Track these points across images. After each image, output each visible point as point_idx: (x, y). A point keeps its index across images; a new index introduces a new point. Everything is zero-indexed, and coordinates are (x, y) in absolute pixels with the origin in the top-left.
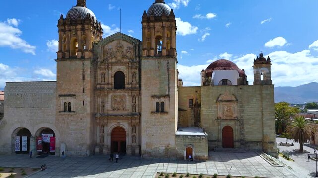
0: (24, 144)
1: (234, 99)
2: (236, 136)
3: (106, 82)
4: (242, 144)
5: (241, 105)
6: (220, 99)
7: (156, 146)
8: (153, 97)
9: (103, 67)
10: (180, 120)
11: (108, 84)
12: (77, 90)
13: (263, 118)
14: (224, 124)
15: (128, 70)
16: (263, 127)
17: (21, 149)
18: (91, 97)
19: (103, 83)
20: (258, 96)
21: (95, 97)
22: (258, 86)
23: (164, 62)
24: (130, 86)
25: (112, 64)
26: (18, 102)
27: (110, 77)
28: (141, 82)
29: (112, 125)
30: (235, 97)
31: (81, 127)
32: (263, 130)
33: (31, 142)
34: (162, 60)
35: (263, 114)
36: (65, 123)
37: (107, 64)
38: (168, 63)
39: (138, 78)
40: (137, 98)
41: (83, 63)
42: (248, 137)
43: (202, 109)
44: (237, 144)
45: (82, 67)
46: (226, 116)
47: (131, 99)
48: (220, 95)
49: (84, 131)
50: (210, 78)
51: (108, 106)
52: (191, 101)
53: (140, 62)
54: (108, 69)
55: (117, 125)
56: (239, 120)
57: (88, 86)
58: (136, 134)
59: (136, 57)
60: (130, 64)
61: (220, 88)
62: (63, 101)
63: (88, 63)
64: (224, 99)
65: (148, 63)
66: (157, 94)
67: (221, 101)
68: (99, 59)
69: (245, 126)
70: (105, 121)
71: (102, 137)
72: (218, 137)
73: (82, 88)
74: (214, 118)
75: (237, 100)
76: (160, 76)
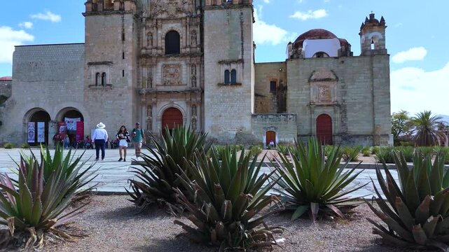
0: (41, 132)
1: (333, 77)
2: (336, 127)
3: (155, 45)
4: (345, 139)
5: (343, 84)
6: (313, 77)
7: (224, 131)
8: (220, 63)
9: (149, 24)
10: (257, 109)
11: (157, 48)
12: (114, 55)
13: (373, 101)
14: (319, 111)
15: (184, 28)
16: (374, 114)
17: (36, 139)
18: (133, 65)
19: (150, 47)
20: (366, 72)
21: (138, 67)
22: (367, 59)
23: (236, 13)
24: (188, 50)
25: (162, 20)
26: (32, 74)
27: (159, 38)
28: (203, 45)
29: (163, 105)
30: (335, 74)
31: (120, 106)
32: (374, 118)
33: (50, 127)
34: (233, 10)
35: (373, 96)
36: (97, 101)
37: (155, 21)
38: (242, 14)
39: (198, 39)
40: (198, 68)
41: (123, 18)
42: (354, 129)
43: (288, 92)
44: (337, 139)
45: (120, 22)
46: (322, 101)
47: (189, 69)
48: (314, 71)
49: (124, 111)
50: (300, 49)
51: (158, 79)
52: (273, 83)
53: (202, 17)
54: (157, 28)
55: (169, 106)
56: (340, 105)
57: (130, 49)
58: (196, 118)
59: (196, 10)
60: (188, 19)
61: (314, 62)
62: (94, 70)
63: (129, 18)
64: (319, 78)
65: (213, 15)
66: (227, 58)
67: (315, 80)
68: (144, 14)
69: (349, 114)
70: (154, 100)
71: (150, 123)
72: (311, 130)
73: (121, 52)
74: (305, 103)
75: (337, 78)
76: (230, 33)
